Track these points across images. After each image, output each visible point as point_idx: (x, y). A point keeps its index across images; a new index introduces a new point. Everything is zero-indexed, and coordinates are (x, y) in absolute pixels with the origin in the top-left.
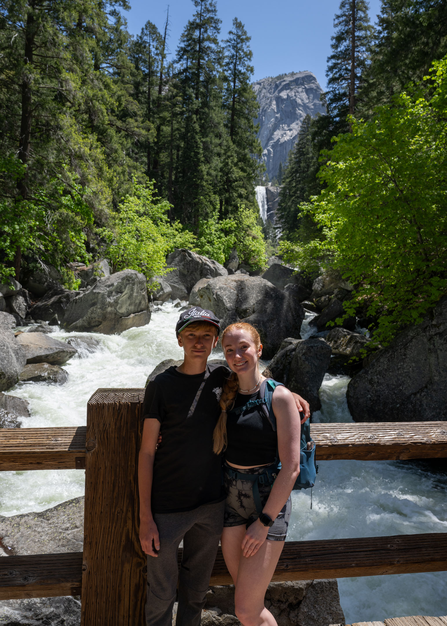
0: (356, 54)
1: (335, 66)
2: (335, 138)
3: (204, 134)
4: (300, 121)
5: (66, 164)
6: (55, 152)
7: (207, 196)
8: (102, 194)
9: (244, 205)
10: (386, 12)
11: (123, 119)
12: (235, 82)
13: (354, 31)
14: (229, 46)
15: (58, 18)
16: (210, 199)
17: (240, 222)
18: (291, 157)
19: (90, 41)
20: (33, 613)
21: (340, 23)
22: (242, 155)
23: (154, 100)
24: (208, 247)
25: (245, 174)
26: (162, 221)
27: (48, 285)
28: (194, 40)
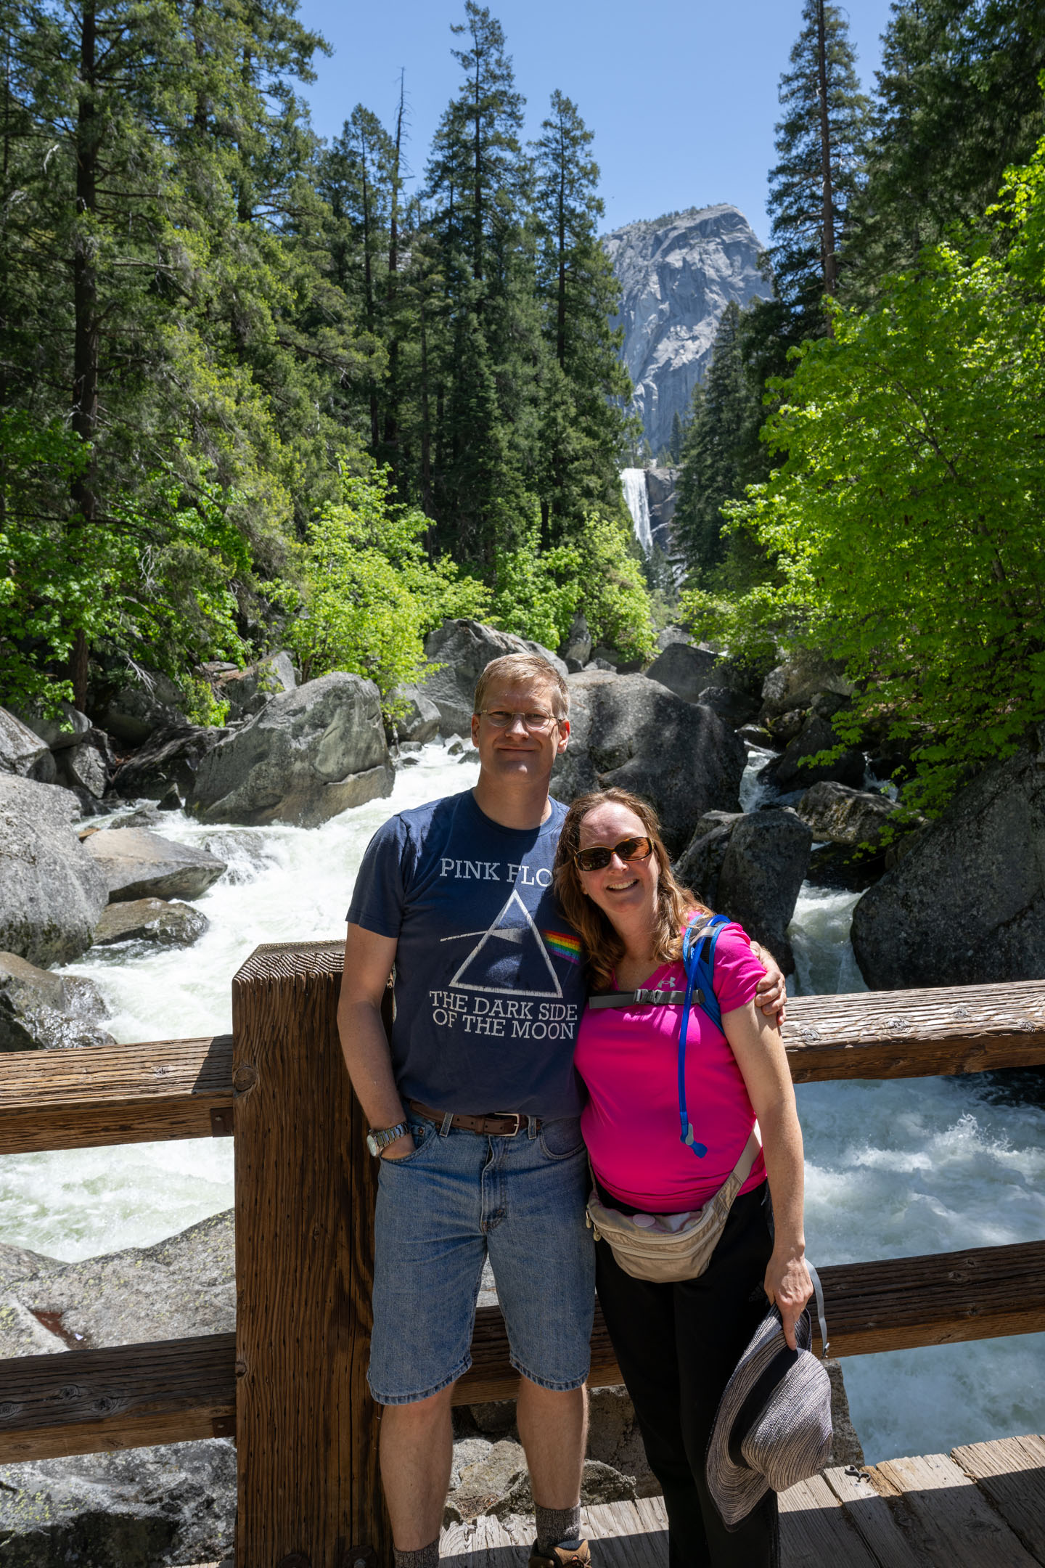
0: (832, 162)
1: (787, 190)
2: (795, 351)
3: (498, 354)
4: (716, 317)
5: (183, 437)
6: (156, 411)
7: (512, 497)
8: (269, 502)
9: (597, 514)
10: (896, 64)
11: (311, 330)
12: (562, 236)
13: (827, 110)
14: (545, 154)
15: (149, 106)
16: (518, 504)
17: (590, 553)
18: (698, 399)
19: (225, 156)
20: (138, 1488)
21: (793, 93)
22: (588, 400)
23: (379, 284)
24: (518, 613)
25: (597, 443)
26: (410, 559)
27: (152, 718)
28: (464, 145)
